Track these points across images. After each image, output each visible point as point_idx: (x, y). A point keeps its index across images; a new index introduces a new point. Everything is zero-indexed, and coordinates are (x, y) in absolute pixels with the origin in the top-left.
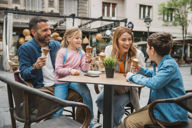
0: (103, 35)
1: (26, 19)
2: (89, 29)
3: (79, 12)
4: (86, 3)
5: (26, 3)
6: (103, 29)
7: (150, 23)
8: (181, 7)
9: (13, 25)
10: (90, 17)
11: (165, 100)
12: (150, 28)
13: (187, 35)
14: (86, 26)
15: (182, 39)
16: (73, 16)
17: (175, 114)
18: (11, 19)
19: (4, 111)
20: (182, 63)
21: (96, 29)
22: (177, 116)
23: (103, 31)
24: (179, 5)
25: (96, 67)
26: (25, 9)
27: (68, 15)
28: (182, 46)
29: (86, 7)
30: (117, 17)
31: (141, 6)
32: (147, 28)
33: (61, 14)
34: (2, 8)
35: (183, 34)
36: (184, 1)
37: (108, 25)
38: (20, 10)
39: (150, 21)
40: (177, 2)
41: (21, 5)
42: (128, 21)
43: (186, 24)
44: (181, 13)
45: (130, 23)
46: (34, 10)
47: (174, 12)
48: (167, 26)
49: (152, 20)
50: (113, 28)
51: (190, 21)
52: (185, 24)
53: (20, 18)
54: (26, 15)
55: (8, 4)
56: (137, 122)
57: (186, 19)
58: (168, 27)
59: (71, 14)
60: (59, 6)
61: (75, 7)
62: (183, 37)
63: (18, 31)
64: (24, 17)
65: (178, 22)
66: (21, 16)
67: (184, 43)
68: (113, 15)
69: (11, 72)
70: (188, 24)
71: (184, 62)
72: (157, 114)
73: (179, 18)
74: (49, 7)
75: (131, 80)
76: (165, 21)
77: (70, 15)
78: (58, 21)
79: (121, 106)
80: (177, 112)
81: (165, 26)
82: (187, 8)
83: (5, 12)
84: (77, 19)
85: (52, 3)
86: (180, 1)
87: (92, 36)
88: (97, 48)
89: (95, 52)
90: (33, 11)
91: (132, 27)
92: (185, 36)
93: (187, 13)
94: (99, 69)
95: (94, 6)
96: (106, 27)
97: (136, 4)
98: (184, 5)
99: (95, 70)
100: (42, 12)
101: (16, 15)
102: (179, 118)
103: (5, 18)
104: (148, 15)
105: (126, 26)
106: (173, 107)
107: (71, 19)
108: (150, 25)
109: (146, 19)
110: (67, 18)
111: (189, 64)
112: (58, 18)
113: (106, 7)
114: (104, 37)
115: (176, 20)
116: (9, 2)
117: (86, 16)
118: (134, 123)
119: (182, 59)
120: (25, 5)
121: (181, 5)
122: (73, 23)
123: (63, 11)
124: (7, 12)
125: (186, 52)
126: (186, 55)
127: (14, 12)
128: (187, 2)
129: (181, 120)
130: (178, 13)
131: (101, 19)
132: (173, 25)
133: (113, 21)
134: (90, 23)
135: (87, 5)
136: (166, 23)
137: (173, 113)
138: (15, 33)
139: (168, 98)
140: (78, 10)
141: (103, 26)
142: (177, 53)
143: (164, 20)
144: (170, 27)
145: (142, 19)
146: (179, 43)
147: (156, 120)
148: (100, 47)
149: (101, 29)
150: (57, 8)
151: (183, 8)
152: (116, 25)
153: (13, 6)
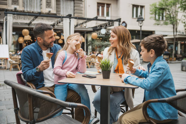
0: (98, 34)
1: (24, 19)
2: (84, 28)
3: (75, 12)
4: (82, 4)
5: (24, 4)
6: (98, 28)
7: (142, 22)
8: (172, 6)
9: (13, 25)
10: (85, 17)
11: (157, 100)
12: (142, 27)
13: (178, 33)
14: (82, 25)
15: (173, 37)
16: (69, 16)
17: (166, 113)
18: (10, 20)
19: (6, 109)
20: (173, 60)
21: (91, 29)
22: (168, 114)
23: (98, 30)
24: (169, 5)
25: (92, 65)
26: (24, 10)
27: (65, 16)
28: (172, 44)
29: (82, 7)
30: (111, 16)
31: (134, 6)
32: (140, 27)
33: (58, 14)
34: (1, 9)
35: (174, 32)
36: (175, 1)
37: (103, 24)
38: (19, 11)
39: (142, 21)
40: (168, 2)
41: (20, 6)
42: (122, 21)
43: (177, 23)
44: (171, 13)
45: (124, 22)
46: (32, 10)
47: (165, 11)
48: (158, 25)
49: (144, 19)
50: (108, 27)
51: (180, 20)
52: (175, 23)
53: (19, 19)
54: (25, 16)
55: (8, 6)
56: (132, 120)
57: (176, 18)
58: (160, 26)
59: (67, 14)
60: (56, 7)
61: (71, 7)
62: (174, 35)
63: (18, 31)
64: (23, 18)
65: (169, 21)
66: (21, 17)
67: (175, 41)
68: (108, 15)
69: (12, 70)
70: (179, 23)
71: (175, 59)
72: (150, 113)
73: (170, 17)
74: (46, 7)
75: (126, 81)
76: (157, 20)
77: (67, 16)
78: (55, 21)
79: (117, 104)
80: (168, 110)
81: (156, 25)
82: (177, 8)
83: (5, 13)
84: (74, 19)
85: (50, 4)
86: (171, 1)
87: (88, 35)
88: (92, 46)
89: (91, 50)
90: (31, 12)
91: (126, 26)
92: (175, 34)
93: (177, 13)
94: (94, 66)
95: (89, 6)
96: (101, 26)
97: (129, 4)
98: (175, 4)
99: (91, 67)
100: (40, 13)
101: (16, 15)
102: (170, 117)
103: (5, 18)
104: (141, 15)
105: (119, 25)
106: (165, 106)
107: (68, 19)
108: (143, 24)
109: (138, 19)
110: (64, 19)
111: (179, 60)
112: (55, 18)
113: (100, 8)
114: (99, 36)
115: (167, 19)
116: (9, 3)
117: (81, 16)
118: (129, 121)
119: (173, 56)
120: (24, 6)
121: (171, 5)
122: (70, 23)
123: (60, 11)
124: (7, 14)
125: (177, 49)
126: (176, 52)
127: (14, 13)
128: (177, 2)
129: (171, 118)
130: (169, 13)
131: (96, 19)
132: (164, 24)
133: (108, 20)
134: (85, 22)
135: (83, 5)
136: (157, 22)
137: (164, 111)
138: (14, 33)
139: (160, 98)
140: (74, 10)
141: (98, 25)
142: (168, 50)
143: (155, 19)
144: (162, 26)
145: (135, 18)
146: (170, 41)
147: (149, 118)
148: (96, 45)
149: (96, 28)
150: (54, 8)
151: (173, 8)
152: (110, 25)
153: (12, 7)
